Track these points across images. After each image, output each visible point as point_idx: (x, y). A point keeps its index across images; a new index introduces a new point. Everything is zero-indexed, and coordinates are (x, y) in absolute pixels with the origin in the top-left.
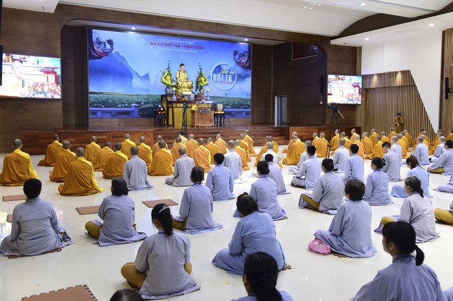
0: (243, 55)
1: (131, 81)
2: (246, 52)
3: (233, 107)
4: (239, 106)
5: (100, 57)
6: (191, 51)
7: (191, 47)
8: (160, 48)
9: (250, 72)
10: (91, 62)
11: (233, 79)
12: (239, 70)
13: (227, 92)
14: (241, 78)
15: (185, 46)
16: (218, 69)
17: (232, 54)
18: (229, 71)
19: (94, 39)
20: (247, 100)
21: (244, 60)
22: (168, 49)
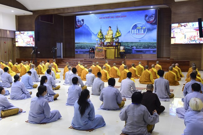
0: (152, 16)
1: (91, 37)
2: (154, 15)
3: (144, 48)
4: (149, 47)
5: (79, 28)
6: (119, 19)
7: (120, 17)
8: (104, 20)
9: (156, 26)
10: (76, 30)
11: (144, 31)
12: (149, 26)
13: (140, 39)
14: (149, 30)
15: (116, 17)
16: (135, 27)
17: (144, 17)
18: (142, 27)
19: (77, 20)
20: (154, 43)
21: (152, 20)
22: (107, 20)
